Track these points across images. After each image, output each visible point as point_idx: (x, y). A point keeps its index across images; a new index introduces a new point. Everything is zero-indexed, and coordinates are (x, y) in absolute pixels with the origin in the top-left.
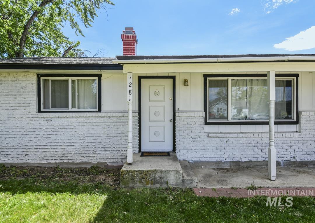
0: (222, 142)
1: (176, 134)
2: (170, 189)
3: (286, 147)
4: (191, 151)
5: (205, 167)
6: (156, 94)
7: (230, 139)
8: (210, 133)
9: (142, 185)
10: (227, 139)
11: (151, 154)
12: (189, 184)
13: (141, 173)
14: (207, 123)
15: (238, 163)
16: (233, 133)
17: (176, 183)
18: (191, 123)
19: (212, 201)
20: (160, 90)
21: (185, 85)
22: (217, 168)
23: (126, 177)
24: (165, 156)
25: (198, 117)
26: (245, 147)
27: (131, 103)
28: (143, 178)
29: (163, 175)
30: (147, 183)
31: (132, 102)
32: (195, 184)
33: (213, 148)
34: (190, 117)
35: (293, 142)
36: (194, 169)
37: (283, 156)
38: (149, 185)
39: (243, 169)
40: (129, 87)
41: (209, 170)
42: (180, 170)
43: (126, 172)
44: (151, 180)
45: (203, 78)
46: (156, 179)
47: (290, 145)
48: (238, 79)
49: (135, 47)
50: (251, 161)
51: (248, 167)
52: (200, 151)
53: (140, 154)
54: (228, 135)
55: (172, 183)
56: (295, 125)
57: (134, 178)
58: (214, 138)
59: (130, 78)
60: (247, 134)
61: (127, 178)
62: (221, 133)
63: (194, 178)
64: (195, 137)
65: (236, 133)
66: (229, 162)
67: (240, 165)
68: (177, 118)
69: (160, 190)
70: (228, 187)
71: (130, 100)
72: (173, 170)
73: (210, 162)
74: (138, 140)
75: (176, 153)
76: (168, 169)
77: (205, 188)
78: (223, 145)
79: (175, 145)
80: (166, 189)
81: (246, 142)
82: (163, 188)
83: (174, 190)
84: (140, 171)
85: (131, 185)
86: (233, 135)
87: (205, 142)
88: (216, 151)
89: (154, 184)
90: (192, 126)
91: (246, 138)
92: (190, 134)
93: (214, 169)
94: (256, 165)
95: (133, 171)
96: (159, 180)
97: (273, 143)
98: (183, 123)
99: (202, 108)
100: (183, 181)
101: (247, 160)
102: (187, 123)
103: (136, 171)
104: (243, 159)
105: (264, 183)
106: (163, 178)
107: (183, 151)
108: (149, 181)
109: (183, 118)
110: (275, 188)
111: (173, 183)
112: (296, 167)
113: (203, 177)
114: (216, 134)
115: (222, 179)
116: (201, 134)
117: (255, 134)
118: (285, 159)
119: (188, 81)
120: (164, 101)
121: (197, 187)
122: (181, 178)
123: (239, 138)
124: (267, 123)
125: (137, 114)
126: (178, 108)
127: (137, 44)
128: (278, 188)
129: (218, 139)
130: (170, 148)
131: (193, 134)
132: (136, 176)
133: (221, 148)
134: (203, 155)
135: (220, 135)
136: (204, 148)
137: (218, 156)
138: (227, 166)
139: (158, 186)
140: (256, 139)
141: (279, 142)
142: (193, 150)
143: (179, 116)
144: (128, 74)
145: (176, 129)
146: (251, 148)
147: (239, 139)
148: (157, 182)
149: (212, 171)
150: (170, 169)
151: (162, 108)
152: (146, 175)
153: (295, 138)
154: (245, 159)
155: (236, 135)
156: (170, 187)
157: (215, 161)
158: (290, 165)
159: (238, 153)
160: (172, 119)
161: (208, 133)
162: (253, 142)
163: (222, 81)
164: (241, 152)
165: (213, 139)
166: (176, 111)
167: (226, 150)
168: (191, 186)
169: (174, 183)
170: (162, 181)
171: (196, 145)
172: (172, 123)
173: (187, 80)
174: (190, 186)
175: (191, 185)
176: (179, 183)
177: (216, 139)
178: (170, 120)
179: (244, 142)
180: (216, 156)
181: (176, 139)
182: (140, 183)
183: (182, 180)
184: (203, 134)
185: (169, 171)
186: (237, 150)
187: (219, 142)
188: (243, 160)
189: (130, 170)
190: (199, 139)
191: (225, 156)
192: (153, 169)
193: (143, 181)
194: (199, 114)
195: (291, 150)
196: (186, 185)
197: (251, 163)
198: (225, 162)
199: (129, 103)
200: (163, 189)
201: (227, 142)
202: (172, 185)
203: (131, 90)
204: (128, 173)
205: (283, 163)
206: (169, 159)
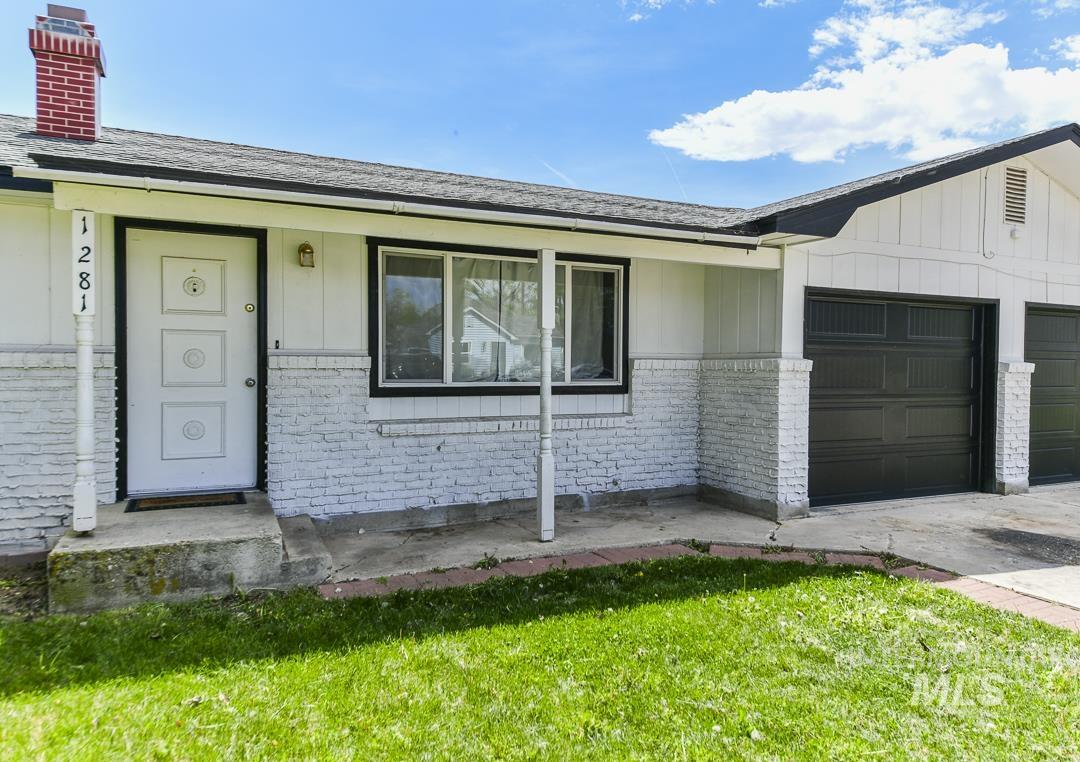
0: (423, 450)
1: (270, 430)
2: (240, 596)
3: (597, 457)
4: (321, 483)
5: (370, 531)
6: (191, 287)
7: (449, 439)
8: (388, 422)
9: (137, 598)
10: (438, 440)
11: (169, 501)
12: (305, 575)
13: (133, 558)
14: (376, 392)
15: (469, 509)
16: (459, 420)
17: (261, 578)
18: (324, 392)
19: (368, 603)
20: (208, 274)
21: (302, 266)
22: (408, 531)
23: (72, 577)
24: (225, 503)
25: (346, 371)
26: (490, 462)
27: (90, 320)
28: (140, 574)
29: (214, 557)
30: (157, 588)
31: (93, 316)
32: (323, 573)
33: (397, 469)
34: (321, 373)
35: (613, 441)
36: (333, 539)
37: (589, 479)
38: (165, 595)
39: (484, 524)
40: (80, 261)
41: (380, 538)
42: (276, 537)
43: (73, 559)
44: (172, 578)
45: (365, 248)
46: (191, 571)
47: (606, 448)
48: (475, 259)
49: (96, 88)
50: (506, 501)
51: (498, 519)
52: (352, 480)
53: (124, 505)
54: (444, 427)
55: (246, 580)
56: (621, 396)
57: (106, 576)
58: (398, 436)
59: (85, 230)
60: (496, 423)
61: (74, 580)
62: (421, 421)
63: (322, 555)
64: (337, 436)
65: (467, 419)
66: (444, 507)
67: (475, 516)
68: (272, 376)
69: (205, 605)
70: (425, 570)
71: (84, 308)
72: (251, 536)
73: (386, 514)
74: (114, 454)
75: (267, 492)
76: (234, 537)
77: (355, 580)
78: (427, 458)
79: (266, 466)
80: (227, 599)
81: (496, 445)
82: (216, 598)
83: (255, 596)
84: (128, 552)
85: (91, 600)
86: (458, 427)
87: (371, 453)
88: (404, 477)
89: (182, 589)
90: (326, 401)
91: (494, 433)
92: (318, 428)
93: (398, 533)
94: (520, 512)
95: (99, 554)
96: (200, 573)
97: (548, 443)
98: (295, 391)
99: (360, 342)
100: (286, 569)
101: (495, 498)
102: (308, 391)
103: (112, 553)
104: (484, 496)
105: (521, 549)
106: (215, 565)
107: (293, 484)
108: (162, 582)
109: (295, 373)
110: (546, 557)
111: (250, 578)
112: (619, 507)
113: (356, 556)
114: (405, 425)
115: (412, 554)
116: (358, 427)
117: (517, 423)
118: (595, 488)
119: (312, 252)
120: (222, 312)
121: (330, 581)
122: (280, 561)
123: (473, 434)
124: (536, 391)
125: (110, 360)
126: (277, 342)
127: (103, 75)
128: (551, 557)
129: (412, 441)
130: (245, 478)
131: (328, 427)
132: (110, 571)
133: (422, 466)
134: (363, 495)
135: (419, 428)
136: (366, 470)
137: (411, 493)
138: (438, 522)
139: (198, 593)
140: (520, 437)
141: (580, 443)
142: (331, 481)
143: (280, 369)
144: (77, 217)
145: (271, 411)
146: (508, 462)
147: (475, 438)
148: (194, 582)
149: (389, 538)
150: (242, 537)
151: (217, 339)
152: (151, 562)
153: (618, 430)
154: (489, 495)
155: (465, 427)
156: (239, 593)
157: (400, 507)
158: (605, 504)
159: (469, 481)
160: (255, 377)
161: (381, 423)
162: (512, 446)
163: (427, 261)
164: (479, 476)
165: (397, 442)
166: (269, 350)
167: (436, 474)
168: (312, 580)
169: (252, 579)
170: (210, 576)
171: (339, 462)
172: (254, 390)
173: (310, 248)
174: (309, 581)
175: (312, 578)
176: (271, 577)
177: (405, 441)
178: (247, 383)
179: (488, 447)
180: (405, 494)
181: (270, 448)
182: (128, 590)
183: (282, 566)
184: (364, 427)
185: (238, 542)
186: (469, 472)
187: (415, 451)
188: (484, 499)
189: (88, 553)
190: (350, 444)
191: (434, 492)
192: (177, 541)
193: (140, 585)
194: (350, 362)
195: (609, 464)
196: (294, 579)
197: (505, 506)
198: (433, 510)
199: (79, 320)
200: (214, 601)
201: (439, 448)
202: (249, 584)
203: (88, 275)
204: (80, 562)
205: (589, 498)
206: (241, 512)
